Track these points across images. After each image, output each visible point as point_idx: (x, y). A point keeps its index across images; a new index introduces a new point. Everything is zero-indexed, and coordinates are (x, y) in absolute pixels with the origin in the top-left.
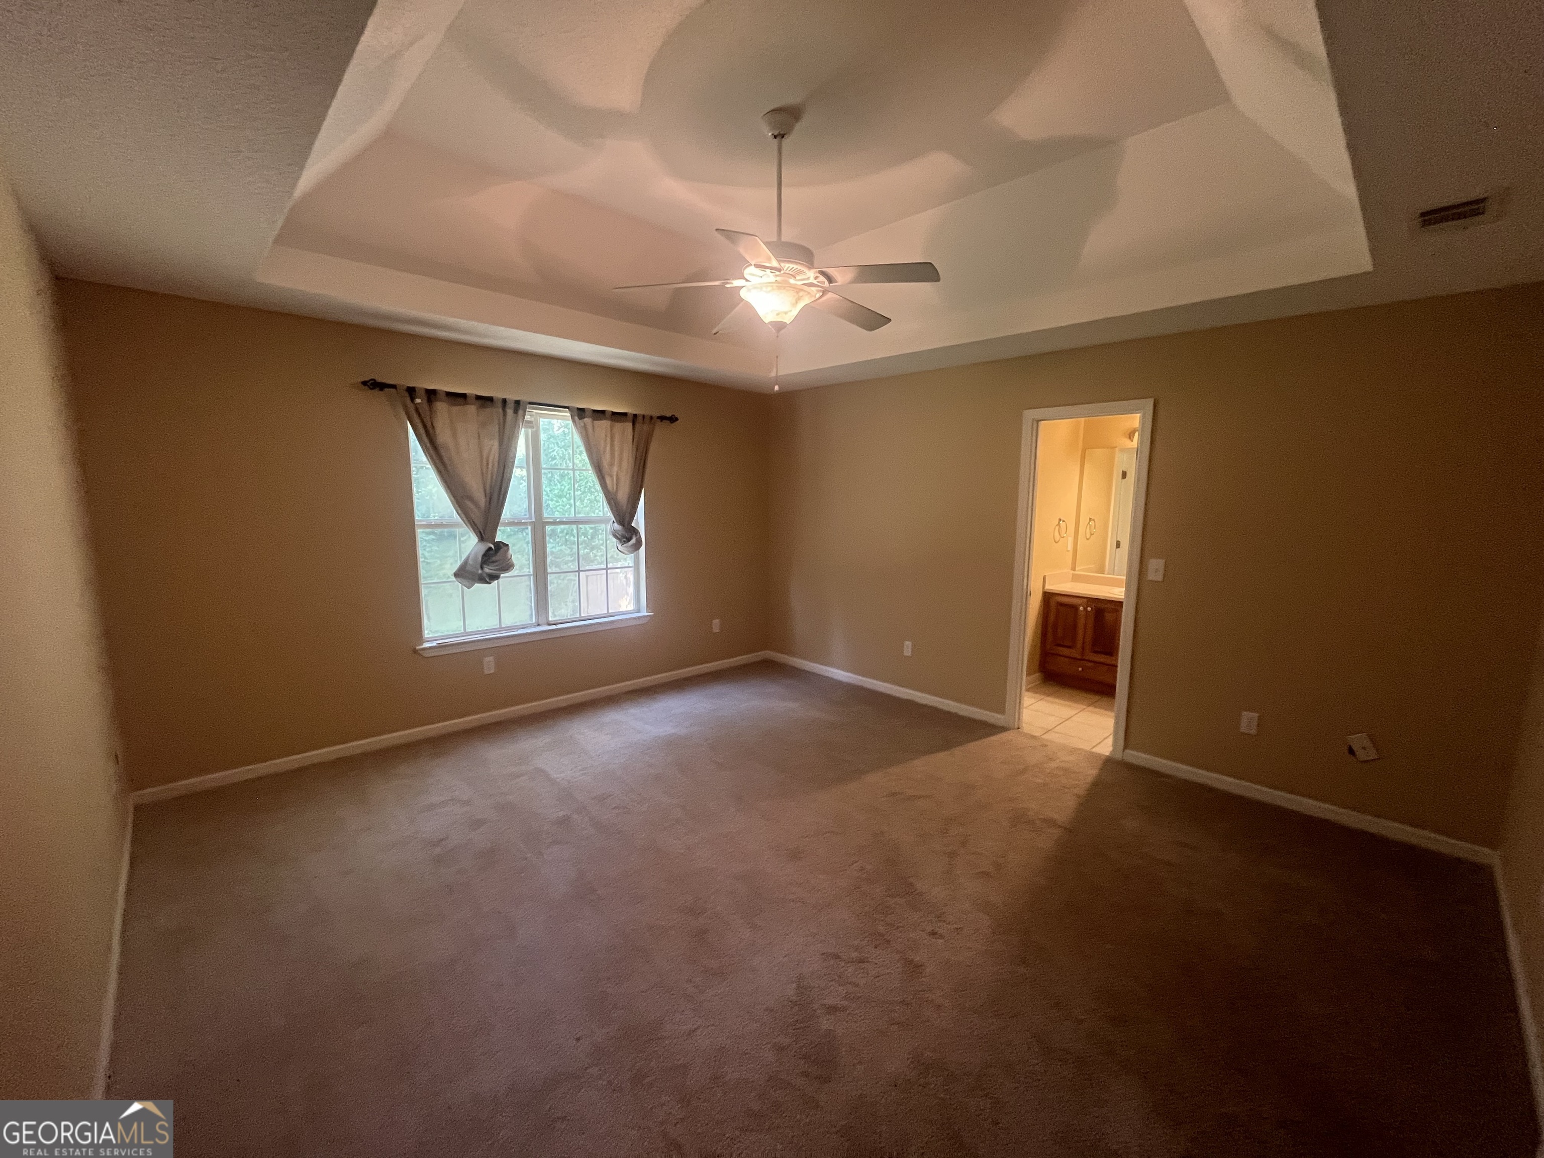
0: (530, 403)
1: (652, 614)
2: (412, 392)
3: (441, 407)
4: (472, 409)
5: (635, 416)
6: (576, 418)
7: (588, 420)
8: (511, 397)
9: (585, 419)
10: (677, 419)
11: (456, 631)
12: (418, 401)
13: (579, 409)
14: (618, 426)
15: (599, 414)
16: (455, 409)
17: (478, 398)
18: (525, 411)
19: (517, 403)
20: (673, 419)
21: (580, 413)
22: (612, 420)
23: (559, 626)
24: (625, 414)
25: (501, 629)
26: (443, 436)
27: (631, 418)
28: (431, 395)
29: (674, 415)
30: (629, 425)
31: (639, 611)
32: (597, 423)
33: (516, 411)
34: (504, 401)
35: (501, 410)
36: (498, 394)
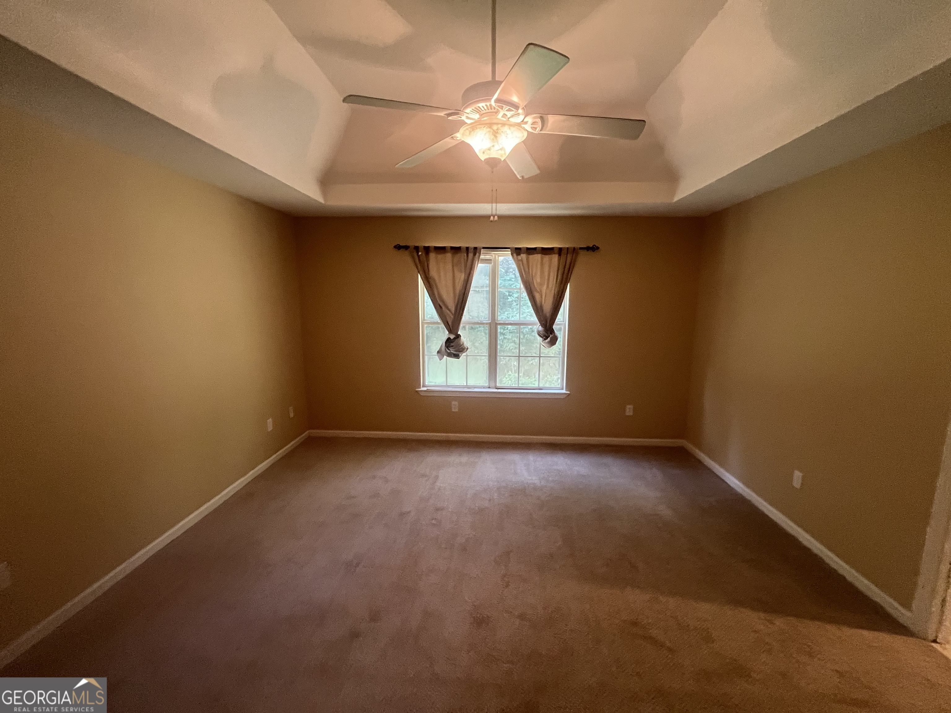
0: (484, 248)
1: (569, 392)
2: (417, 248)
3: (432, 255)
4: (449, 255)
5: (560, 249)
6: (515, 255)
7: (523, 256)
8: (472, 245)
9: (522, 255)
10: (598, 248)
11: (442, 383)
12: (420, 253)
13: (516, 249)
14: (547, 258)
15: (530, 251)
16: (440, 256)
17: (452, 248)
18: (480, 254)
19: (475, 248)
20: (594, 249)
21: (517, 251)
22: (542, 254)
23: (500, 390)
24: (552, 249)
25: (467, 387)
26: (433, 273)
27: (556, 251)
28: (427, 249)
29: (595, 245)
30: (555, 258)
31: (563, 389)
32: (531, 256)
33: (475, 254)
34: (467, 248)
35: (465, 255)
36: (463, 245)
